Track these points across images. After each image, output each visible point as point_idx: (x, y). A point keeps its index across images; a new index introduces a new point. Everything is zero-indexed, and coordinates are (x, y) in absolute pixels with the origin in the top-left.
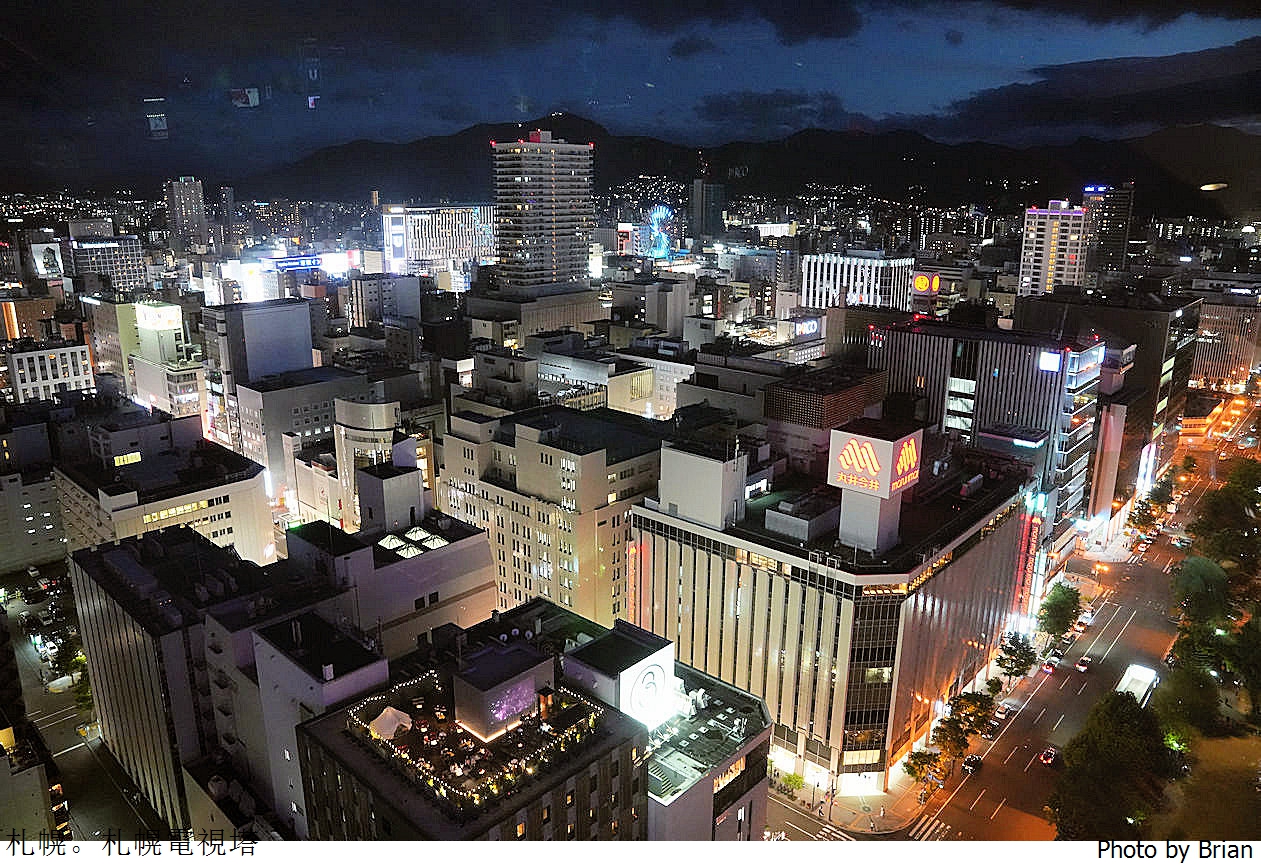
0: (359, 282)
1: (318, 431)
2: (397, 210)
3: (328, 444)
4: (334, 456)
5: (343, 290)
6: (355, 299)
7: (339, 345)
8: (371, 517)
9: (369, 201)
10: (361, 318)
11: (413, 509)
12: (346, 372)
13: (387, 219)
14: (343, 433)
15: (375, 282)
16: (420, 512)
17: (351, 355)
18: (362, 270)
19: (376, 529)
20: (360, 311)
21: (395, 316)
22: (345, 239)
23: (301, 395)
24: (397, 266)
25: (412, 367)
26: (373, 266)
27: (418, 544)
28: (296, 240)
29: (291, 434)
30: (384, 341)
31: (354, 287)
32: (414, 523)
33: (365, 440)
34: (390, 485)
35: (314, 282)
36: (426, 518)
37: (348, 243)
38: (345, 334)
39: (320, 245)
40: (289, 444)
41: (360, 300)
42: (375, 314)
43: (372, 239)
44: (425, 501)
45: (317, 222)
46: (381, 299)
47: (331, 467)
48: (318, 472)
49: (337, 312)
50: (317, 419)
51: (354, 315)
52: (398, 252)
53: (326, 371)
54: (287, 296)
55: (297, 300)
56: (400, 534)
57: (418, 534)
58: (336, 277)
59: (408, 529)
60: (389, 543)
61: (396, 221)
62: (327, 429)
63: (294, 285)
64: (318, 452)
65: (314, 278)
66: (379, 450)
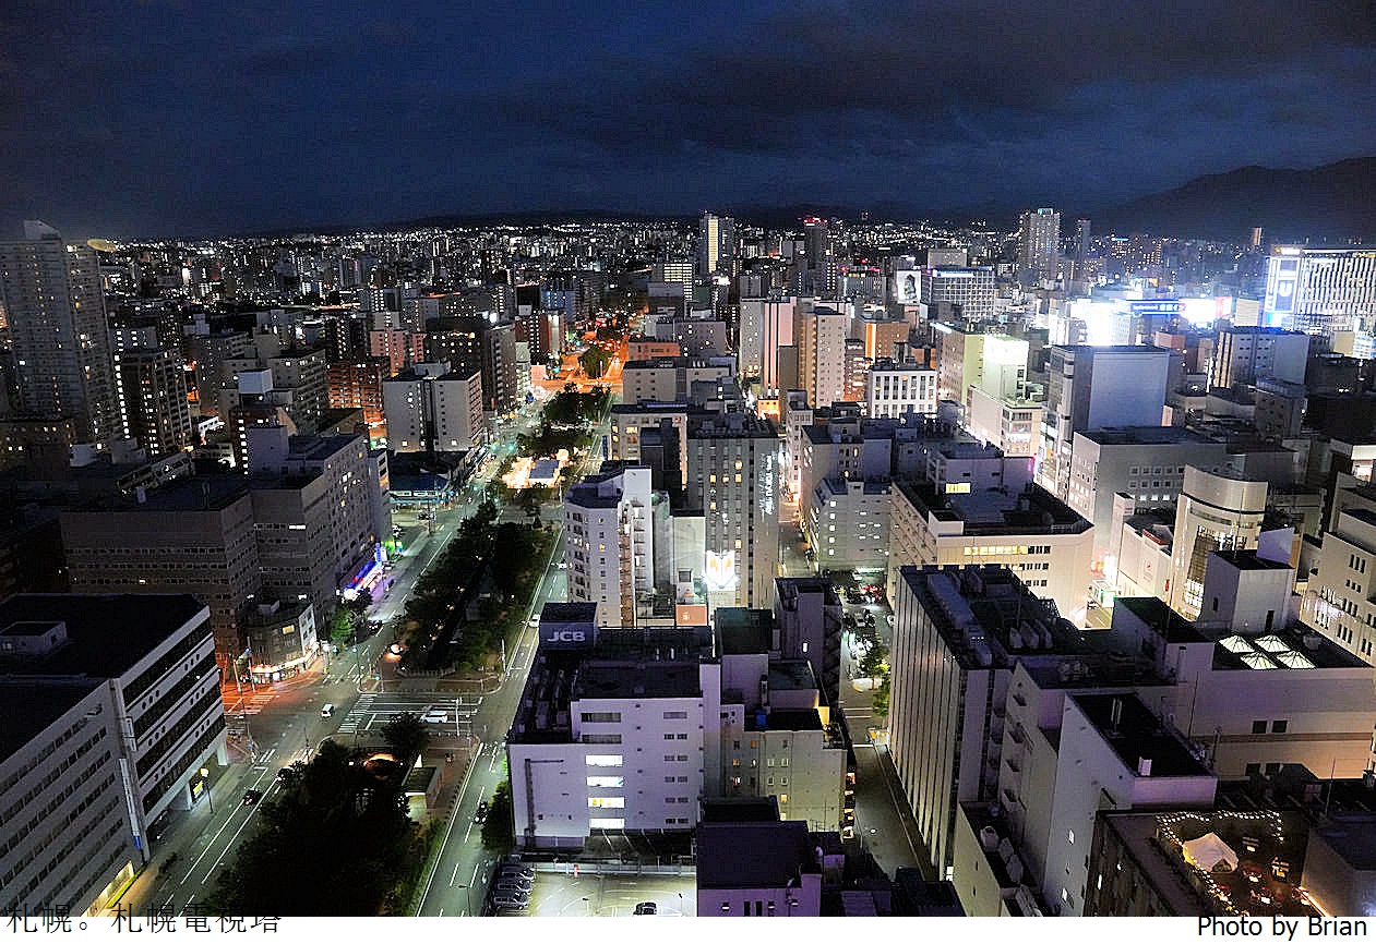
0: (1228, 335)
1: (1155, 498)
2: (1290, 251)
3: (1167, 516)
4: (1172, 530)
5: (1207, 343)
6: (1220, 354)
7: (1191, 405)
8: (1215, 608)
9: (1248, 239)
10: (1223, 377)
11: (1271, 613)
12: (1199, 436)
13: (1274, 263)
14: (1188, 507)
15: (1250, 336)
16: (1281, 617)
17: (1207, 419)
18: (1232, 320)
19: (1217, 625)
20: (1225, 368)
21: (1273, 380)
22: (1213, 283)
23: (1139, 455)
24: (1277, 319)
25: (1286, 443)
26: (1246, 316)
27: (1272, 656)
28: (1154, 281)
29: (1124, 495)
30: (1253, 407)
31: (1221, 340)
32: (1268, 630)
33: (1214, 519)
34: (1248, 577)
35: (1172, 331)
36: (1287, 627)
37: (1216, 288)
38: (1202, 393)
39: (1182, 289)
40: (1121, 507)
41: (1226, 355)
42: (1244, 376)
43: (1248, 281)
44: (1289, 606)
45: (1180, 263)
46: (1253, 359)
47: (1166, 542)
48: (1148, 547)
49: (1193, 366)
50: (1156, 484)
51: (1215, 371)
52: (1282, 303)
53: (1176, 433)
54: (1138, 343)
55: (1149, 347)
56: (1249, 637)
57: (1273, 645)
58: (1199, 326)
59: (1261, 635)
60: (1232, 644)
61: (1285, 266)
62: (1166, 498)
63: (1148, 331)
64: (1154, 521)
65: (1172, 326)
66: (1240, 532)
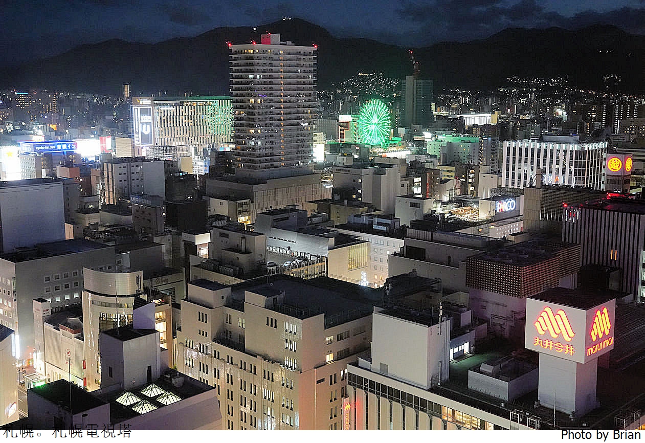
0: (110, 165)
1: (67, 297)
2: (145, 102)
3: (76, 309)
4: (82, 319)
5: (95, 172)
6: (106, 179)
7: (91, 220)
8: (111, 376)
9: (120, 94)
10: (111, 196)
11: (149, 368)
12: (96, 244)
13: (136, 111)
14: (90, 299)
15: (125, 165)
16: (156, 371)
17: (101, 229)
18: (113, 154)
19: (114, 388)
20: (111, 190)
21: (139, 195)
22: (98, 127)
23: (52, 265)
24: (145, 152)
25: (156, 240)
26: (124, 151)
27: (153, 401)
28: (54, 127)
29: (42, 300)
30: (131, 216)
31: (105, 169)
32: (150, 381)
33: (110, 305)
34: (130, 346)
35: (68, 164)
36: (161, 376)
37: (101, 130)
38: (96, 210)
39: (75, 131)
40: (39, 310)
41: (110, 180)
42: (124, 193)
43: (122, 127)
44: (160, 358)
45: (73, 111)
46: (129, 180)
47: (78, 330)
48: (65, 336)
49: (89, 191)
50: (67, 286)
51: (105, 193)
52: (146, 139)
53: (77, 244)
54: (44, 176)
55: (53, 180)
56: (137, 391)
57: (153, 391)
58: (90, 159)
59: (144, 387)
60: (126, 400)
61: (144, 112)
62: (76, 296)
63: (50, 165)
64: (66, 316)
65: (70, 161)
66: (122, 314)
